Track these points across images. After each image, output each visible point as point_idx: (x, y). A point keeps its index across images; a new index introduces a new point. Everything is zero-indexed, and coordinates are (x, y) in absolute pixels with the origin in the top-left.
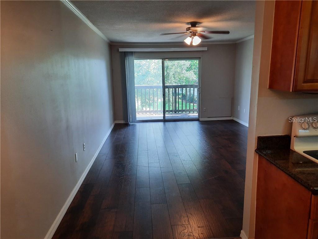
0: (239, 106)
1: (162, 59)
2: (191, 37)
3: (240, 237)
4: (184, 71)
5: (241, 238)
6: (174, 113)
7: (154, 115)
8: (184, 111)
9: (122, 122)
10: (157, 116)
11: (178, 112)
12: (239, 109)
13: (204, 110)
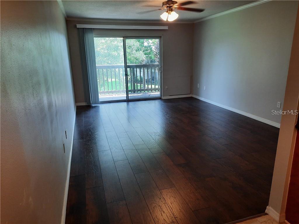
0: (198, 84)
1: (124, 37)
2: (167, 12)
3: (266, 213)
4: (134, 51)
5: (268, 214)
6: (133, 92)
7: (114, 96)
8: (143, 90)
9: (84, 104)
10: (116, 96)
11: (137, 92)
12: (198, 87)
13: (166, 89)
